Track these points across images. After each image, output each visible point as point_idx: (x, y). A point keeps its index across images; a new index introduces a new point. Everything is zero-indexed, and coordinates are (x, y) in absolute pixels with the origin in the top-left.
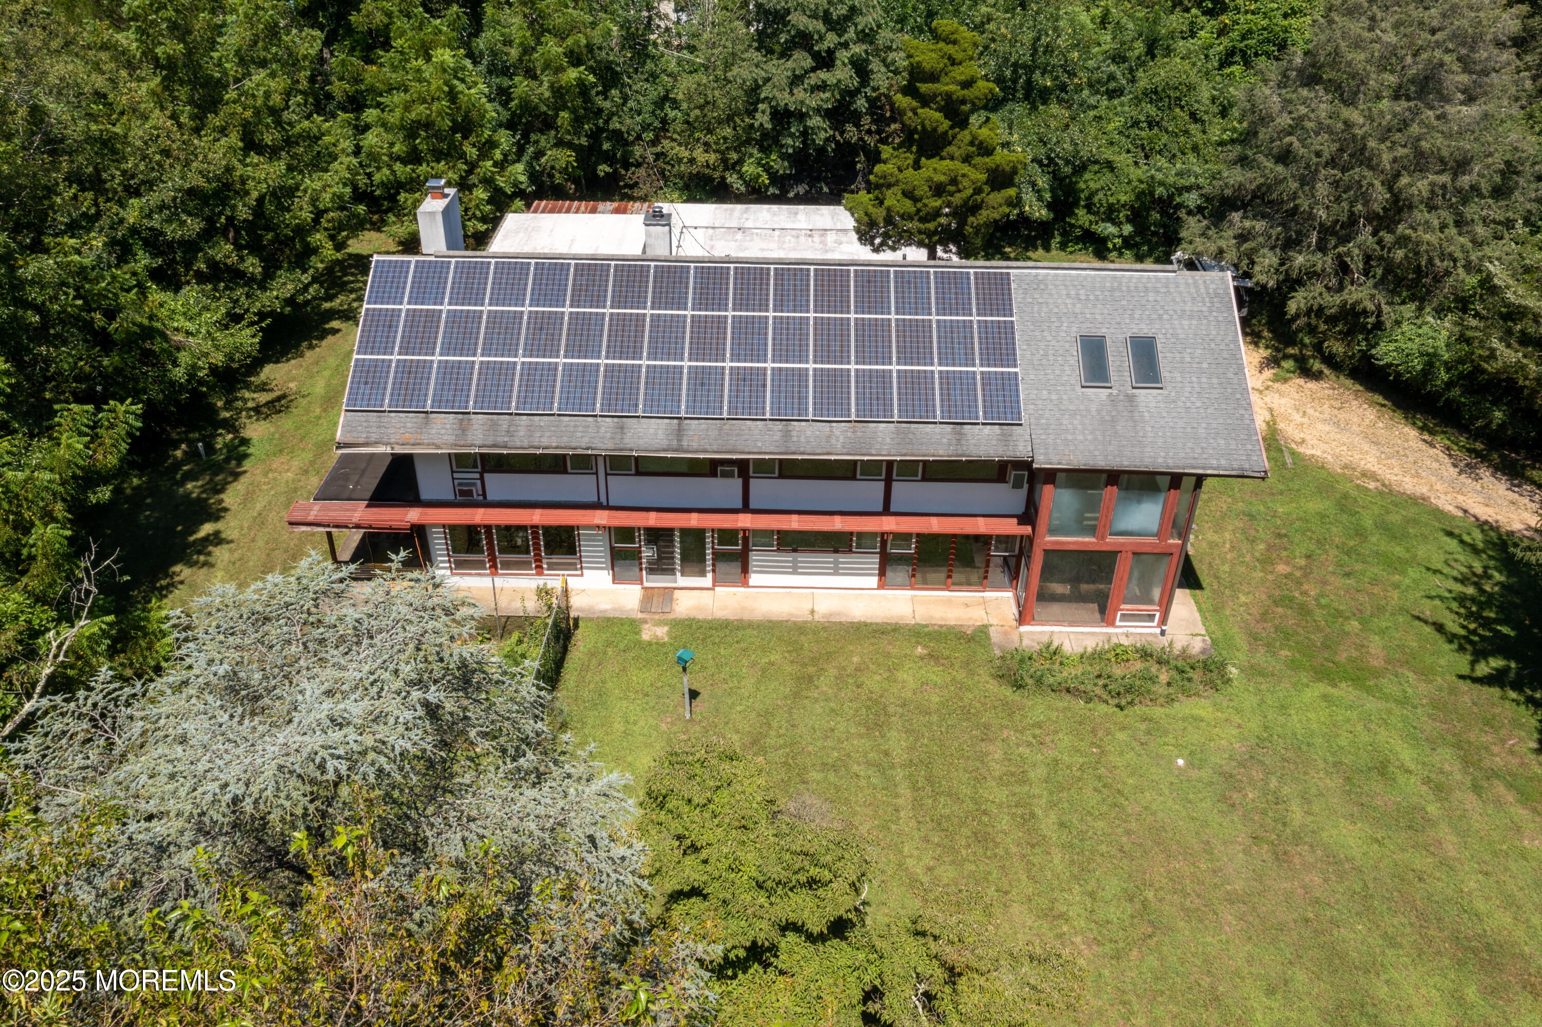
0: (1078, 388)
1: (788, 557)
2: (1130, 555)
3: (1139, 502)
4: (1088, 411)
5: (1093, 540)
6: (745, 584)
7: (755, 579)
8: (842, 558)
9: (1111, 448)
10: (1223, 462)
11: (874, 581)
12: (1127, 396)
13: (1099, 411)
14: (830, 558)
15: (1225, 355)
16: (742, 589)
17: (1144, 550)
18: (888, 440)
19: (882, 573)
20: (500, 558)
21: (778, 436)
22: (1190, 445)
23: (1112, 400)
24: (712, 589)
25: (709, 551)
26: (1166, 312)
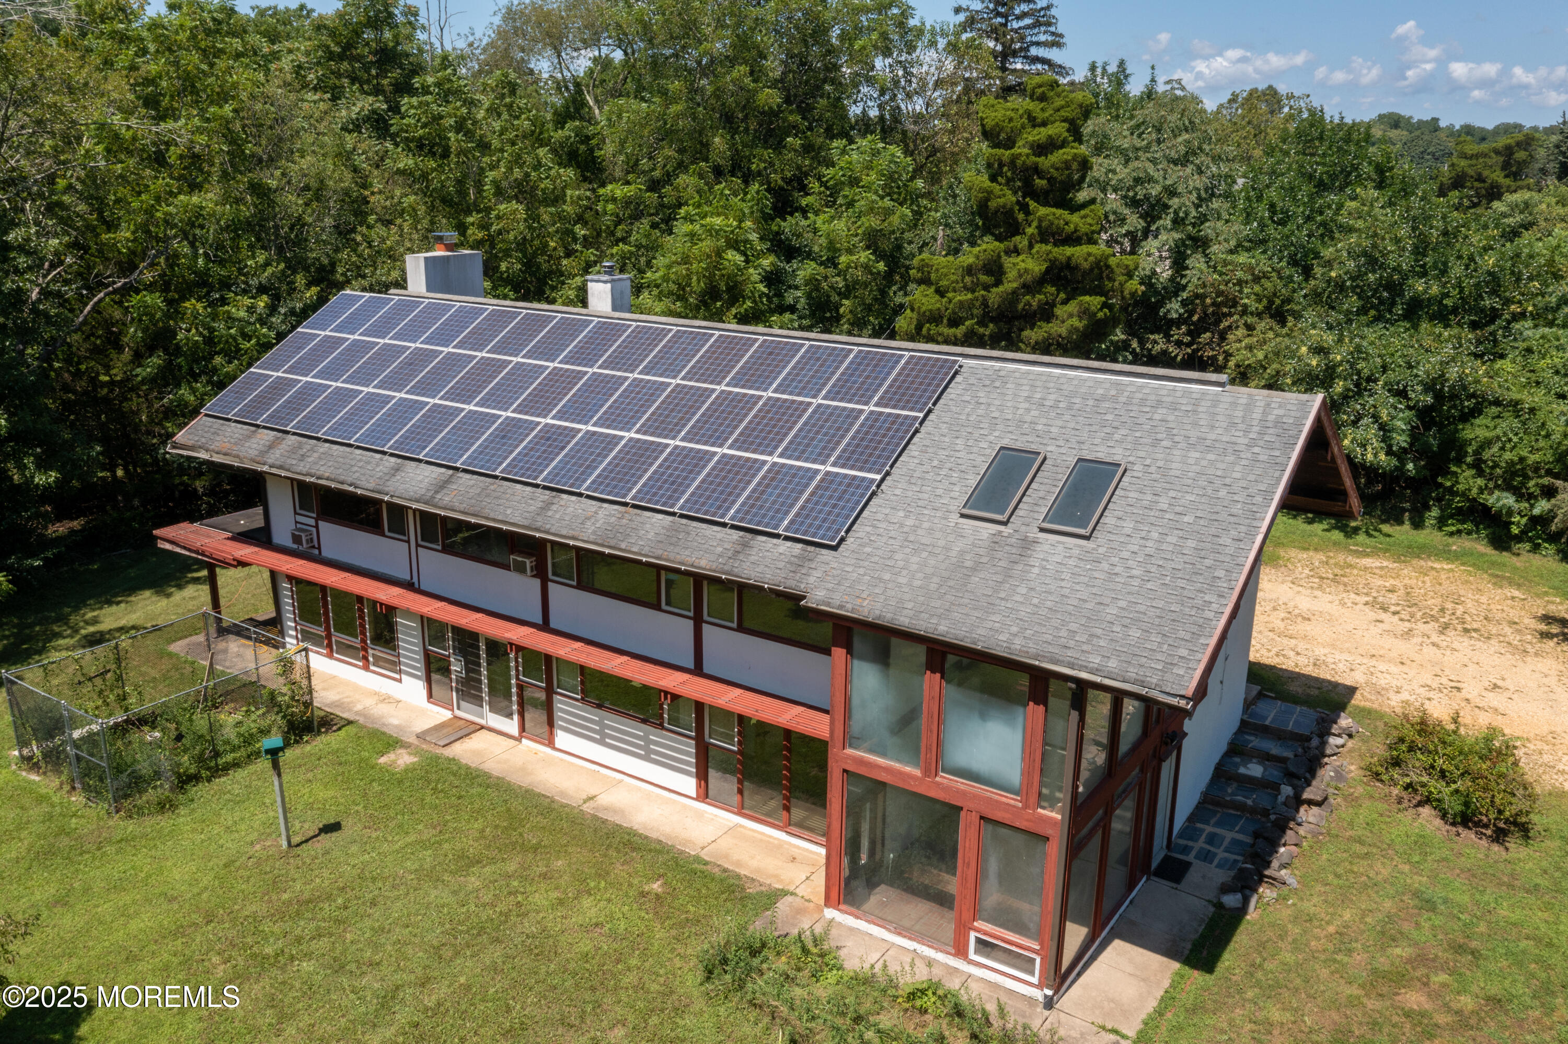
0: (955, 517)
1: (593, 715)
2: (975, 818)
3: (983, 716)
4: (947, 549)
5: (917, 772)
6: (550, 742)
7: (562, 739)
8: (655, 736)
9: (938, 603)
10: (1113, 664)
11: (689, 785)
12: (1025, 539)
13: (962, 552)
14: (636, 730)
15: (1237, 509)
16: (548, 750)
17: (999, 815)
18: (651, 535)
19: (702, 776)
20: (337, 637)
21: (535, 506)
22: (1073, 627)
23: (996, 542)
24: (518, 739)
25: (513, 681)
26: (1171, 436)
